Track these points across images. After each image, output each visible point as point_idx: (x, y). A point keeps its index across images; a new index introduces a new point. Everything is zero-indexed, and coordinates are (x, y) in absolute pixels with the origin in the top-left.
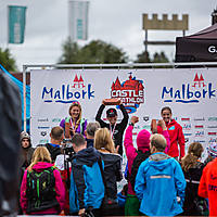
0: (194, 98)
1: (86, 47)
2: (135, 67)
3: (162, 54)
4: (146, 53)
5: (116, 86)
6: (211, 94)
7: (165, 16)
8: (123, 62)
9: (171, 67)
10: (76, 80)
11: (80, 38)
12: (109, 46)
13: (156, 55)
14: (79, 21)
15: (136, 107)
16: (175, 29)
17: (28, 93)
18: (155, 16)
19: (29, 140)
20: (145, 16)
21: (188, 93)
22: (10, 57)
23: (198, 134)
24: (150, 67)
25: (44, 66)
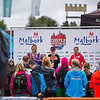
0: (89, 43)
1: (39, 19)
2: (62, 29)
3: (74, 22)
4: (67, 22)
5: (53, 37)
6: (97, 41)
7: (76, 5)
8: (56, 26)
9: (78, 28)
10: (35, 34)
11: (36, 15)
12: (50, 19)
13: (72, 23)
14: (36, 7)
15: (62, 47)
16: (80, 11)
17: (13, 40)
18: (71, 5)
19: (13, 62)
20: (66, 5)
21: (86, 40)
22: (4, 24)
23: (91, 59)
24: (69, 28)
25: (20, 28)
